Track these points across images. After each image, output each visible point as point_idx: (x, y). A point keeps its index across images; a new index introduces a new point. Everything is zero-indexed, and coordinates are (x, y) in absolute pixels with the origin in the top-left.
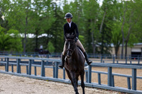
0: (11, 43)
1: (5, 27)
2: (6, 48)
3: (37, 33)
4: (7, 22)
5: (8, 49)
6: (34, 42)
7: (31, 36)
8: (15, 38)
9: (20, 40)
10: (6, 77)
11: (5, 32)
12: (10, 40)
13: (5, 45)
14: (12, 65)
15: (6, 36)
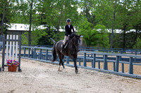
0: (97, 39)
1: (92, 22)
2: (92, 43)
3: (124, 29)
4: (94, 16)
5: (95, 45)
6: (122, 37)
7: (118, 31)
8: (102, 34)
9: (106, 36)
10: (93, 74)
11: (92, 27)
12: (97, 36)
13: (92, 41)
14: (99, 62)
15: (93, 31)
